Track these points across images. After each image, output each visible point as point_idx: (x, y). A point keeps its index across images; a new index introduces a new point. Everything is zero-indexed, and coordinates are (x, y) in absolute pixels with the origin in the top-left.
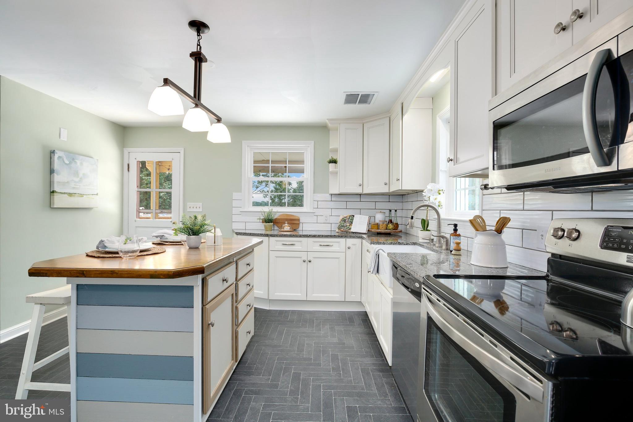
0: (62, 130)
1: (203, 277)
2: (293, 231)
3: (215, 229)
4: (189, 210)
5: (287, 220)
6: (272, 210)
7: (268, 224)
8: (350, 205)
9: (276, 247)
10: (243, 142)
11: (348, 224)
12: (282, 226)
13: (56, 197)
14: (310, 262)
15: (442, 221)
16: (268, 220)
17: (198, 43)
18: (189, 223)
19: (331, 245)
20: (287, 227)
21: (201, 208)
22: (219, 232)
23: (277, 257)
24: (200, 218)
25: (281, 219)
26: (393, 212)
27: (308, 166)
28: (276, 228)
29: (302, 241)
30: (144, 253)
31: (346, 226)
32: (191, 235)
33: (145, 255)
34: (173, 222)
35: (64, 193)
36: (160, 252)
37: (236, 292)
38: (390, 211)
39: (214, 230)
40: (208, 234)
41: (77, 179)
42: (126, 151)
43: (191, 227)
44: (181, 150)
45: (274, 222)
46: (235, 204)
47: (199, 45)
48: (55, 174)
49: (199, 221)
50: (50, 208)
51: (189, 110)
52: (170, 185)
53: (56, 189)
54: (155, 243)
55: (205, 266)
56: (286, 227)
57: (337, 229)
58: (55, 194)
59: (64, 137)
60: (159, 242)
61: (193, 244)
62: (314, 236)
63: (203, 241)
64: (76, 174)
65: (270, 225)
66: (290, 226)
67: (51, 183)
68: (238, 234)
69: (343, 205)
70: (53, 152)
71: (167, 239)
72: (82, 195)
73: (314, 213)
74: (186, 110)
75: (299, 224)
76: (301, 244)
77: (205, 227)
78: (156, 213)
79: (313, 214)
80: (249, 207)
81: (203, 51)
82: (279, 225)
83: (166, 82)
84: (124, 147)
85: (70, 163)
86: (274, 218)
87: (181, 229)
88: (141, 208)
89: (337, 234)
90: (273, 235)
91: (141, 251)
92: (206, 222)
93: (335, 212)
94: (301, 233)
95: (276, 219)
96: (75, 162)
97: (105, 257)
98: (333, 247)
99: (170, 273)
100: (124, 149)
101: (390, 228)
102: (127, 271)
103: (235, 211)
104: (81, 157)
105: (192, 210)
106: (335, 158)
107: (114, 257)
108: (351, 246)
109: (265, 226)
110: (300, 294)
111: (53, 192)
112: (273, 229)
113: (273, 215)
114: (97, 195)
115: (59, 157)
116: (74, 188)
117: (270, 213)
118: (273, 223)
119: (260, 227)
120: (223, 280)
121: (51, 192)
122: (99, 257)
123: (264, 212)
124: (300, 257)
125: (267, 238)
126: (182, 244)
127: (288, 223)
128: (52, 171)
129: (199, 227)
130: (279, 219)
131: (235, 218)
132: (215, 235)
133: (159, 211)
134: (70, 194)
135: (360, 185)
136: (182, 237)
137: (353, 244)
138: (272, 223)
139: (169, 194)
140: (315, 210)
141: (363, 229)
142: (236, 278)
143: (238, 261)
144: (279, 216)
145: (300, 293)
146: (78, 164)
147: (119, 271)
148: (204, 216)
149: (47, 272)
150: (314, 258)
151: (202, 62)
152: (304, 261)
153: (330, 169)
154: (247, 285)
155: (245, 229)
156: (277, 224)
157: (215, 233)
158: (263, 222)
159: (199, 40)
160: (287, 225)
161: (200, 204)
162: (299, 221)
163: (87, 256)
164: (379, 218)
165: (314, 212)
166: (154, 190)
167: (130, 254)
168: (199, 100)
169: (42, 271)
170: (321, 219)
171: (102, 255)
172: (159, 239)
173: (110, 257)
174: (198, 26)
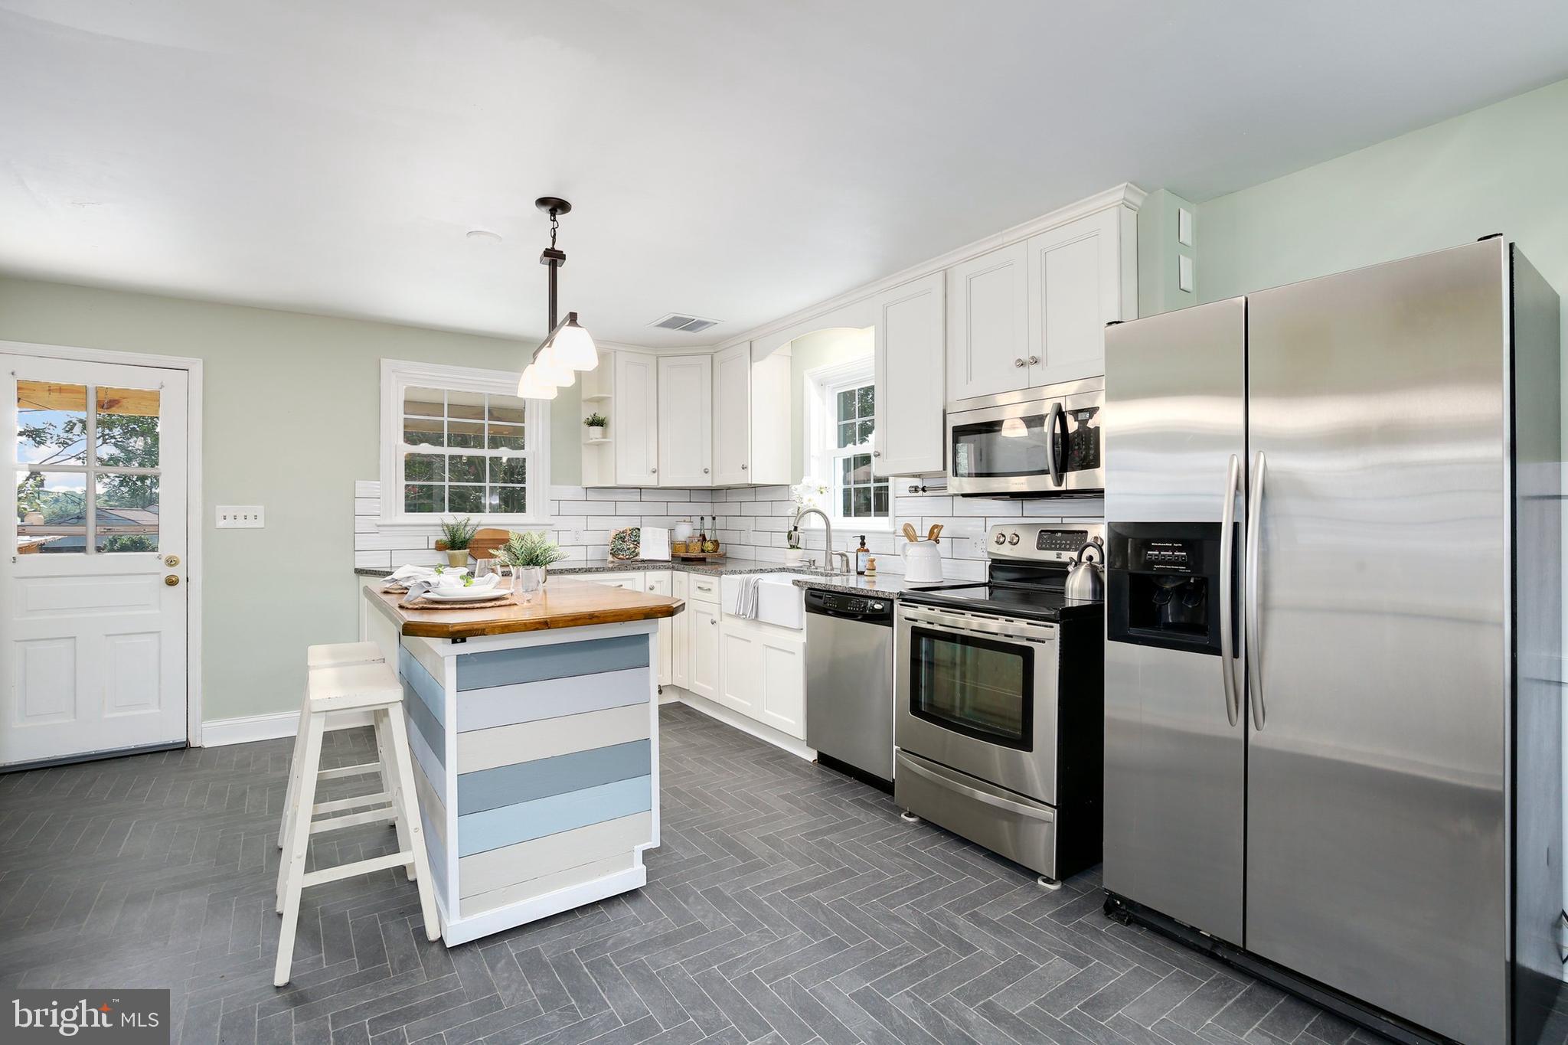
4: (221, 524)
5: (498, 541)
7: (457, 551)
8: (622, 508)
10: (383, 361)
11: (632, 546)
12: (491, 555)
15: (833, 534)
16: (460, 544)
17: (552, 235)
25: (484, 540)
26: (708, 521)
27: (536, 427)
31: (629, 549)
38: (702, 519)
44: (194, 363)
45: (469, 548)
46: (361, 506)
57: (610, 556)
65: (463, 554)
69: (609, 508)
73: (552, 525)
79: (548, 527)
80: (396, 515)
82: (484, 553)
89: (611, 565)
93: (595, 523)
101: (710, 549)
103: (361, 524)
105: (230, 524)
106: (601, 416)
108: (652, 584)
109: (449, 557)
118: (467, 550)
130: (478, 540)
131: (361, 541)
135: (654, 472)
137: (657, 582)
138: (465, 549)
140: (554, 520)
141: (665, 554)
153: (588, 436)
155: (391, 566)
156: (478, 551)
158: (438, 549)
159: (553, 229)
161: (260, 509)
164: (684, 532)
165: (551, 523)
170: (563, 538)
174: (556, 206)
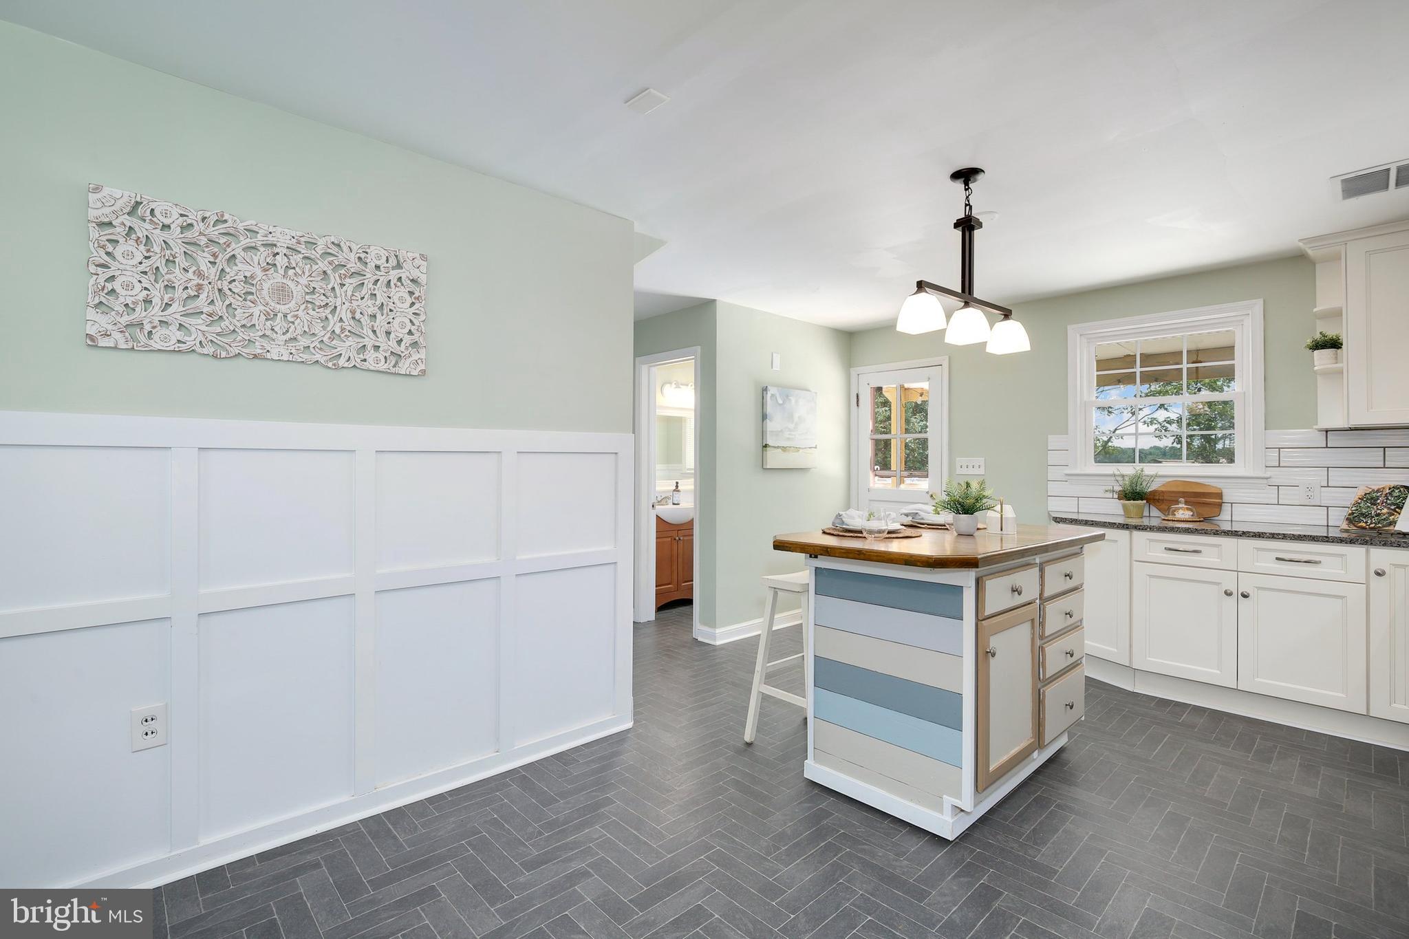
0: (774, 355)
1: (977, 576)
2: (1200, 521)
3: (1002, 505)
4: (959, 471)
5: (1184, 494)
6: (1142, 471)
7: (1132, 502)
8: (1394, 459)
9: (1150, 554)
10: (1068, 327)
11: (1385, 511)
12: (1169, 509)
13: (770, 453)
14: (1245, 596)
16: (1133, 494)
17: (967, 203)
18: (957, 494)
19: (1317, 560)
20: (1183, 512)
21: (983, 468)
22: (1009, 511)
23: (1151, 576)
24: (975, 486)
25: (1170, 492)
27: (1247, 363)
28: (1155, 512)
29: (1221, 545)
30: (892, 534)
31: (1378, 515)
32: (960, 514)
33: (894, 538)
34: (930, 493)
35: (778, 447)
36: (914, 536)
37: (1041, 620)
39: (999, 506)
40: (990, 513)
41: (791, 426)
42: (854, 371)
43: (961, 500)
44: (944, 360)
45: (1147, 499)
46: (1053, 458)
47: (969, 205)
48: (768, 420)
49: (974, 490)
50: (761, 469)
51: (953, 316)
52: (922, 421)
53: (770, 442)
54: (905, 524)
55: (979, 557)
56: (1181, 512)
57: (1346, 522)
58: (768, 449)
59: (777, 367)
60: (911, 523)
61: (964, 529)
62: (1259, 535)
63: (980, 526)
64: (790, 417)
65: (1138, 506)
66: (1191, 510)
67: (763, 433)
68: (1058, 520)
69: (1372, 457)
70: (765, 390)
71: (922, 519)
72: (797, 449)
73: (1267, 478)
74: (949, 316)
75: (1220, 505)
76: (1215, 551)
77: (984, 501)
78: (901, 477)
79: (1265, 481)
80: (1085, 466)
81: (974, 213)
82: (1164, 507)
83: (921, 286)
84: (850, 367)
85: (784, 403)
86: (1149, 490)
87: (944, 502)
88: (876, 467)
89: (1341, 535)
90: (1141, 526)
91: (889, 533)
92: (986, 494)
93: (1340, 477)
94: (1226, 527)
95: (1154, 492)
96: (790, 399)
97: (846, 536)
98: (1319, 565)
99: (930, 561)
100: (851, 369)
102: (876, 553)
103: (1053, 473)
104: (797, 392)
105: (964, 471)
106: (1332, 333)
107: (856, 537)
108: (1384, 568)
109: (1124, 507)
110: (1218, 672)
111: (766, 446)
112: (1146, 513)
113: (1144, 484)
114: (816, 448)
115: (772, 395)
116: (789, 439)
117: (1137, 478)
118: (1145, 501)
119: (1114, 509)
120: (1013, 591)
121: (763, 447)
122: (838, 535)
123: (1123, 476)
124: (1218, 584)
125: (1126, 533)
126: (947, 529)
127: (1186, 503)
128: (764, 417)
129: (973, 501)
130: (1163, 492)
131: (1053, 488)
132: (1002, 515)
133: (906, 473)
134: (784, 449)
136: (946, 517)
137: (1393, 564)
138: (1142, 500)
139: (924, 443)
140: (1269, 473)
142: (1041, 594)
143: (1044, 565)
144: (1164, 485)
145: (1218, 670)
146: (793, 401)
147: (867, 552)
148: (982, 483)
149: (790, 546)
150: (1259, 588)
151: (974, 230)
152: (1228, 594)
153: (1316, 363)
154: (1066, 614)
155: (1078, 512)
156: (1158, 504)
157: (1002, 512)
158: (1119, 498)
159: (967, 197)
160: (1183, 506)
161: (981, 461)
162: (1222, 499)
163: (824, 532)
165: (1268, 475)
166: (898, 438)
167: (876, 535)
168: (970, 293)
169: (786, 545)
170: (1287, 495)
171: (841, 534)
172: (910, 518)
173: (851, 536)
174: (966, 176)
